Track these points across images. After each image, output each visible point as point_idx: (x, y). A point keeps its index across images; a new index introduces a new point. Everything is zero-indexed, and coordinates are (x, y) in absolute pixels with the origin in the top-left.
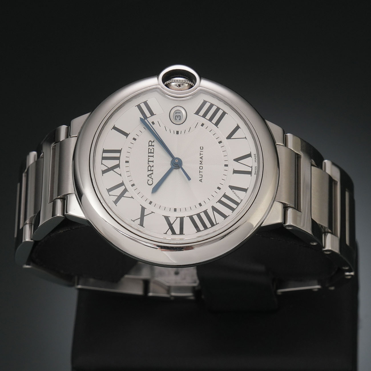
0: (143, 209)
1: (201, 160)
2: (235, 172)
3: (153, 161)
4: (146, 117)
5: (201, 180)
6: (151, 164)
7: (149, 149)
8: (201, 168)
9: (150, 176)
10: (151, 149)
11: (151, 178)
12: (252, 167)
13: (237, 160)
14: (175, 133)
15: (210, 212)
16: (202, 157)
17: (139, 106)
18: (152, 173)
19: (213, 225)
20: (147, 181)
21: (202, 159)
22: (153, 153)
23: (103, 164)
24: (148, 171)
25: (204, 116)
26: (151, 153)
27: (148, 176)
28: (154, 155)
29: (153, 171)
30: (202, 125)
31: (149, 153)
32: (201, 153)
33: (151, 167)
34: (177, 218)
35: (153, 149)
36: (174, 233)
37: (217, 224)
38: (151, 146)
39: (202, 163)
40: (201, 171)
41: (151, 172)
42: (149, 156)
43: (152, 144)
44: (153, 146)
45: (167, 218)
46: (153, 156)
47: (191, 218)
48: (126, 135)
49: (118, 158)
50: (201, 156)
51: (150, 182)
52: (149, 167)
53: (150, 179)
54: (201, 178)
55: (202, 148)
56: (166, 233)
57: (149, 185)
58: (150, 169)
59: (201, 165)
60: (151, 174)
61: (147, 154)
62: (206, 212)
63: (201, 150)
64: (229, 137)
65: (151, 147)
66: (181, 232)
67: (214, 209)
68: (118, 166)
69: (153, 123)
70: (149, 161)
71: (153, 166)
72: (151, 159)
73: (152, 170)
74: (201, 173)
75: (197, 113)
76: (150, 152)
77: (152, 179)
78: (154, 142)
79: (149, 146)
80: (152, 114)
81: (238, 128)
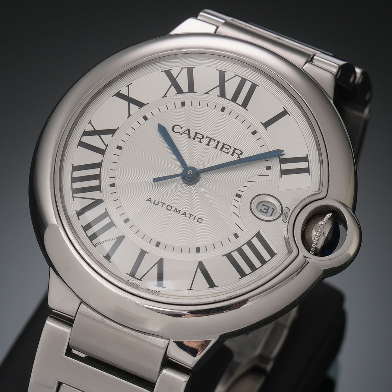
0: (140, 105)
1: (181, 212)
2: (143, 253)
3: (208, 144)
4: (283, 161)
5: (151, 201)
6: (205, 141)
7: (230, 147)
8: (169, 208)
9: (187, 132)
10: (228, 149)
11: (184, 133)
12: (140, 280)
13: (160, 263)
14: (240, 193)
15: (95, 195)
16: (186, 215)
17: (305, 159)
18: (189, 137)
19: (75, 191)
20: (182, 127)
21: (183, 214)
22: (221, 150)
23: (234, 77)
24: (197, 133)
25: (250, 244)
26: (223, 147)
27: (189, 130)
28: (218, 151)
29: (194, 139)
30: (236, 236)
31: (224, 144)
32: (192, 217)
33: (200, 139)
34: (107, 146)
35: (228, 153)
36: (86, 133)
37: (73, 197)
38: (234, 152)
39: (177, 212)
40: (165, 206)
41: (192, 136)
42: (219, 142)
43: (235, 153)
44: (232, 155)
45: (112, 132)
46: (216, 147)
47: (98, 165)
48: (267, 125)
49: (234, 99)
50: (188, 216)
51: (177, 129)
52: (201, 137)
53: (182, 131)
54: (153, 202)
55: (200, 220)
56: (90, 123)
57: (174, 126)
58: (197, 136)
59: (173, 209)
60: (189, 134)
61: (222, 141)
62: (98, 188)
63: (196, 219)
64: (201, 266)
65: (231, 150)
66: (81, 144)
67: (98, 202)
68: (223, 94)
69: (269, 168)
70: (211, 139)
71: (200, 142)
72: (213, 144)
73: (196, 139)
74: (161, 204)
75: (259, 236)
76: (225, 146)
77: (181, 134)
78: (239, 157)
79: (235, 149)
80: (284, 172)
81: (212, 284)
